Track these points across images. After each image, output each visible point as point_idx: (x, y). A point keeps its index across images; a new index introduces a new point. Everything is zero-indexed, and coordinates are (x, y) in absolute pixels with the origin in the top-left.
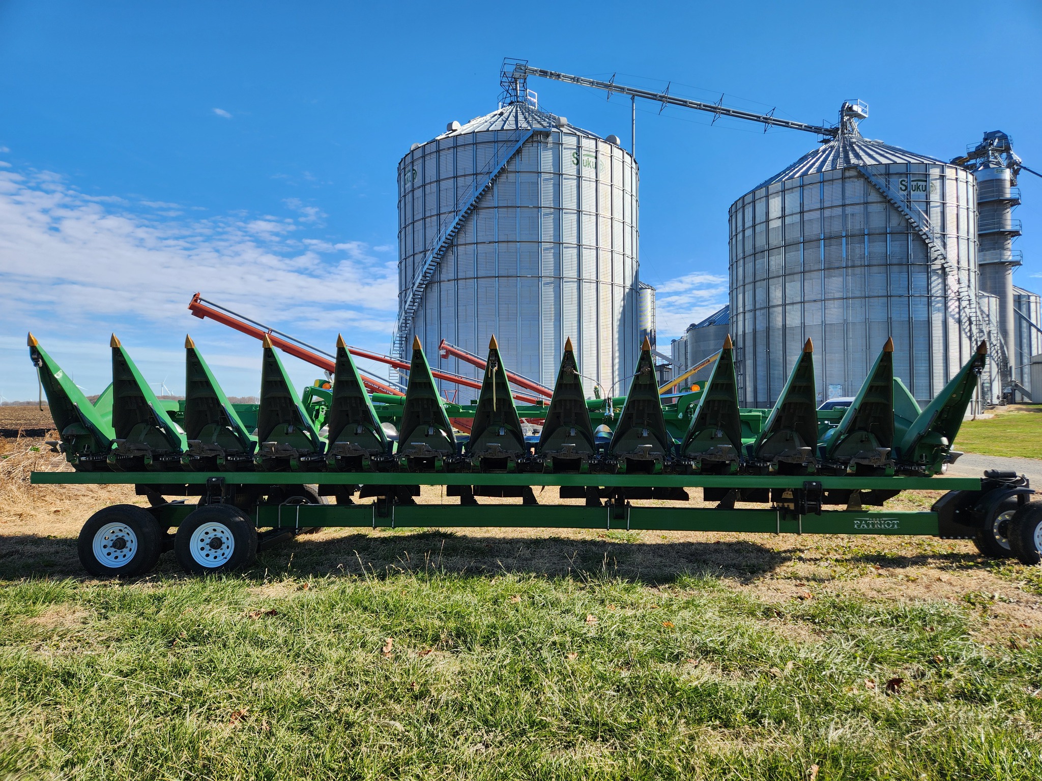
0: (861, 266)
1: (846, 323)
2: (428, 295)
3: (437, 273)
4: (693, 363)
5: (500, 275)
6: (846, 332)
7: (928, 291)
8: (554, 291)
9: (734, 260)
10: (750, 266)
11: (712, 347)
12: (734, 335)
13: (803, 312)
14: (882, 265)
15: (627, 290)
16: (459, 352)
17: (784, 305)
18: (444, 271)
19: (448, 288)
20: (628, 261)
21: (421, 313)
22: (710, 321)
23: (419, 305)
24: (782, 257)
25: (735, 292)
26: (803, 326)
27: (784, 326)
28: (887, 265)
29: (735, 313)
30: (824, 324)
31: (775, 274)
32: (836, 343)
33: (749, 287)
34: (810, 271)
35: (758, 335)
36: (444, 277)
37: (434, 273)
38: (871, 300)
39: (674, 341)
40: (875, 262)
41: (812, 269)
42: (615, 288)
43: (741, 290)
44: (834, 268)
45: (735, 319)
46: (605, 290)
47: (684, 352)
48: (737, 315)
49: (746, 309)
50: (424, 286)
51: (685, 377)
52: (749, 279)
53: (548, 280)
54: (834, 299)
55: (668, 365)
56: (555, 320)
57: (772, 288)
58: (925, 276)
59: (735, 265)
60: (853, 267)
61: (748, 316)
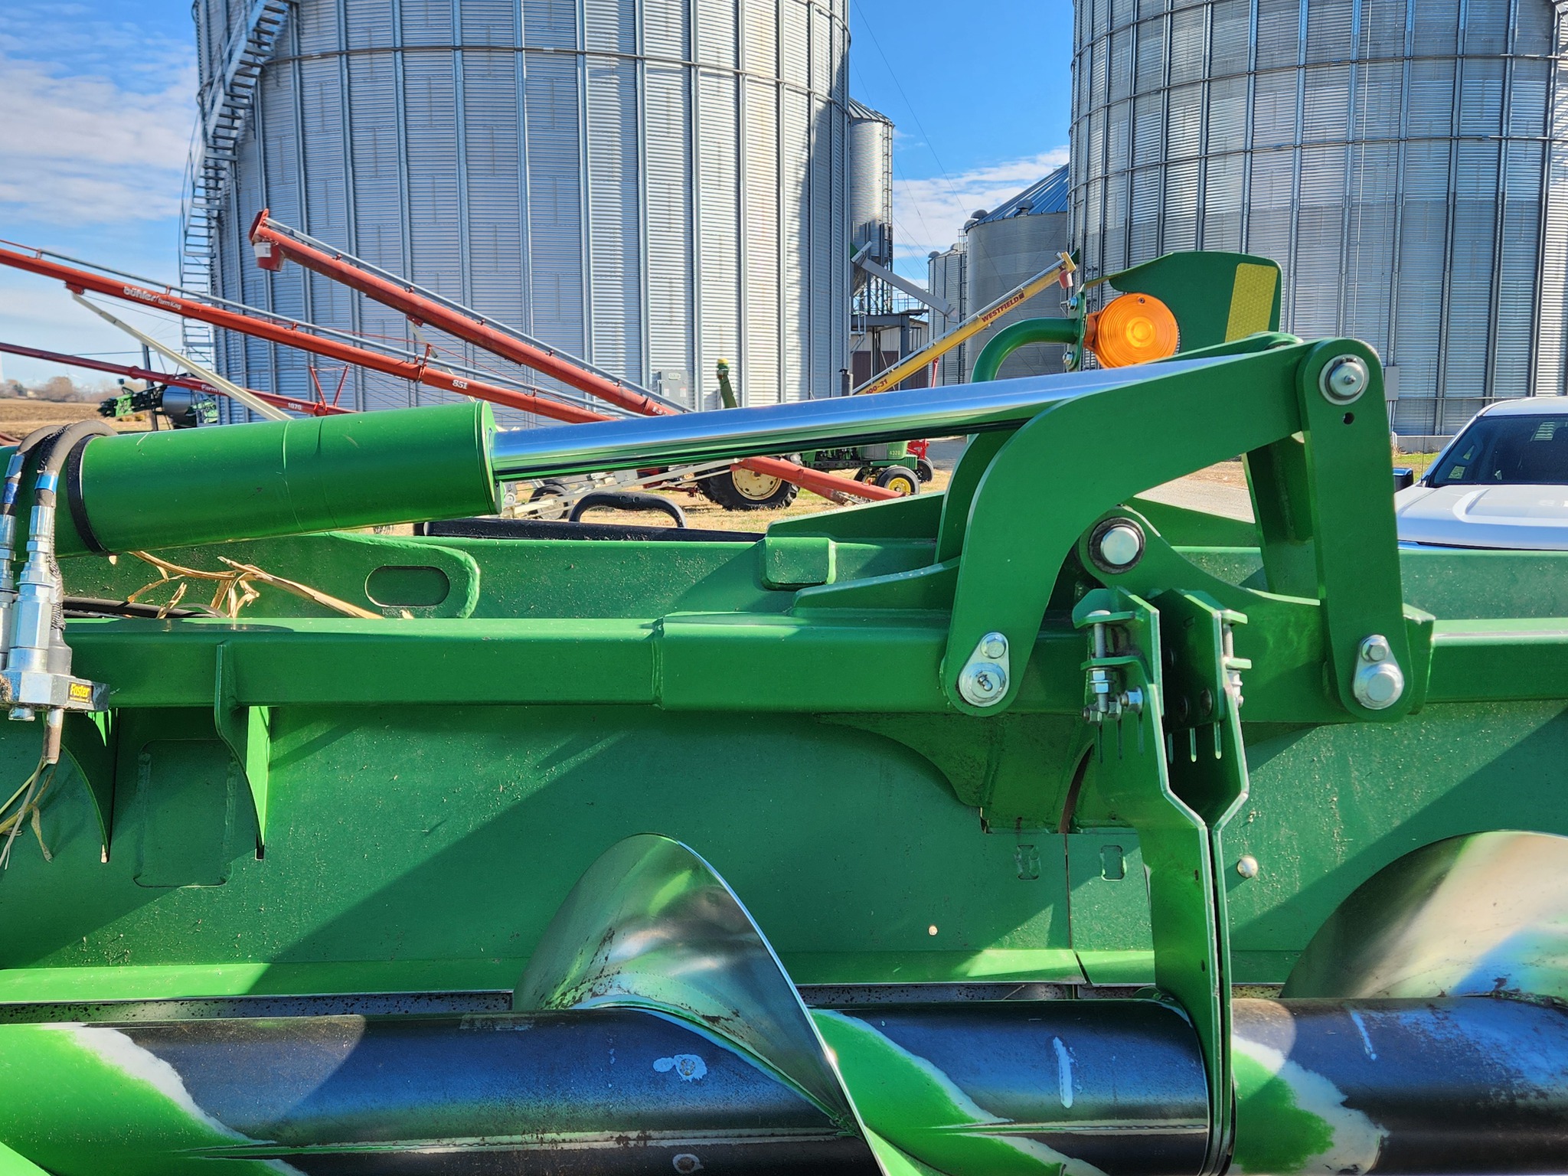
0: (1394, 58)
1: (1348, 205)
2: (270, 96)
3: (292, 32)
4: (979, 304)
5: (468, 42)
6: (1346, 229)
7: (1546, 125)
8: (621, 95)
9: (1087, 41)
10: (1124, 54)
11: (1022, 270)
12: (1080, 235)
13: (1249, 174)
14: (1445, 58)
15: (818, 106)
16: (314, 252)
17: (1204, 158)
18: (310, 26)
19: (322, 75)
20: (821, 24)
21: (255, 148)
22: (1022, 206)
23: (247, 126)
24: (1203, 30)
25: (1084, 124)
26: (1247, 211)
27: (1202, 212)
28: (1455, 57)
29: (1082, 179)
30: (1296, 209)
31: (1185, 78)
32: (1321, 256)
33: (1121, 112)
34: (1271, 70)
35: (1137, 236)
36: (310, 44)
37: (283, 32)
38: (1413, 145)
39: (934, 256)
40: (1427, 49)
41: (1277, 64)
42: (786, 95)
43: (1099, 119)
44: (1329, 64)
45: (1082, 195)
46: (758, 99)
47: (957, 282)
48: (1087, 185)
49: (1111, 169)
50: (257, 71)
51: (957, 339)
52: (1122, 91)
53: (602, 63)
54: (1324, 143)
55: (919, 313)
56: (624, 179)
57: (1176, 113)
58: (1540, 87)
59: (1087, 56)
60: (1375, 60)
61: (1116, 185)
